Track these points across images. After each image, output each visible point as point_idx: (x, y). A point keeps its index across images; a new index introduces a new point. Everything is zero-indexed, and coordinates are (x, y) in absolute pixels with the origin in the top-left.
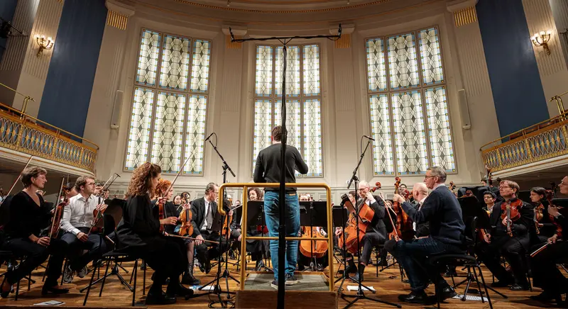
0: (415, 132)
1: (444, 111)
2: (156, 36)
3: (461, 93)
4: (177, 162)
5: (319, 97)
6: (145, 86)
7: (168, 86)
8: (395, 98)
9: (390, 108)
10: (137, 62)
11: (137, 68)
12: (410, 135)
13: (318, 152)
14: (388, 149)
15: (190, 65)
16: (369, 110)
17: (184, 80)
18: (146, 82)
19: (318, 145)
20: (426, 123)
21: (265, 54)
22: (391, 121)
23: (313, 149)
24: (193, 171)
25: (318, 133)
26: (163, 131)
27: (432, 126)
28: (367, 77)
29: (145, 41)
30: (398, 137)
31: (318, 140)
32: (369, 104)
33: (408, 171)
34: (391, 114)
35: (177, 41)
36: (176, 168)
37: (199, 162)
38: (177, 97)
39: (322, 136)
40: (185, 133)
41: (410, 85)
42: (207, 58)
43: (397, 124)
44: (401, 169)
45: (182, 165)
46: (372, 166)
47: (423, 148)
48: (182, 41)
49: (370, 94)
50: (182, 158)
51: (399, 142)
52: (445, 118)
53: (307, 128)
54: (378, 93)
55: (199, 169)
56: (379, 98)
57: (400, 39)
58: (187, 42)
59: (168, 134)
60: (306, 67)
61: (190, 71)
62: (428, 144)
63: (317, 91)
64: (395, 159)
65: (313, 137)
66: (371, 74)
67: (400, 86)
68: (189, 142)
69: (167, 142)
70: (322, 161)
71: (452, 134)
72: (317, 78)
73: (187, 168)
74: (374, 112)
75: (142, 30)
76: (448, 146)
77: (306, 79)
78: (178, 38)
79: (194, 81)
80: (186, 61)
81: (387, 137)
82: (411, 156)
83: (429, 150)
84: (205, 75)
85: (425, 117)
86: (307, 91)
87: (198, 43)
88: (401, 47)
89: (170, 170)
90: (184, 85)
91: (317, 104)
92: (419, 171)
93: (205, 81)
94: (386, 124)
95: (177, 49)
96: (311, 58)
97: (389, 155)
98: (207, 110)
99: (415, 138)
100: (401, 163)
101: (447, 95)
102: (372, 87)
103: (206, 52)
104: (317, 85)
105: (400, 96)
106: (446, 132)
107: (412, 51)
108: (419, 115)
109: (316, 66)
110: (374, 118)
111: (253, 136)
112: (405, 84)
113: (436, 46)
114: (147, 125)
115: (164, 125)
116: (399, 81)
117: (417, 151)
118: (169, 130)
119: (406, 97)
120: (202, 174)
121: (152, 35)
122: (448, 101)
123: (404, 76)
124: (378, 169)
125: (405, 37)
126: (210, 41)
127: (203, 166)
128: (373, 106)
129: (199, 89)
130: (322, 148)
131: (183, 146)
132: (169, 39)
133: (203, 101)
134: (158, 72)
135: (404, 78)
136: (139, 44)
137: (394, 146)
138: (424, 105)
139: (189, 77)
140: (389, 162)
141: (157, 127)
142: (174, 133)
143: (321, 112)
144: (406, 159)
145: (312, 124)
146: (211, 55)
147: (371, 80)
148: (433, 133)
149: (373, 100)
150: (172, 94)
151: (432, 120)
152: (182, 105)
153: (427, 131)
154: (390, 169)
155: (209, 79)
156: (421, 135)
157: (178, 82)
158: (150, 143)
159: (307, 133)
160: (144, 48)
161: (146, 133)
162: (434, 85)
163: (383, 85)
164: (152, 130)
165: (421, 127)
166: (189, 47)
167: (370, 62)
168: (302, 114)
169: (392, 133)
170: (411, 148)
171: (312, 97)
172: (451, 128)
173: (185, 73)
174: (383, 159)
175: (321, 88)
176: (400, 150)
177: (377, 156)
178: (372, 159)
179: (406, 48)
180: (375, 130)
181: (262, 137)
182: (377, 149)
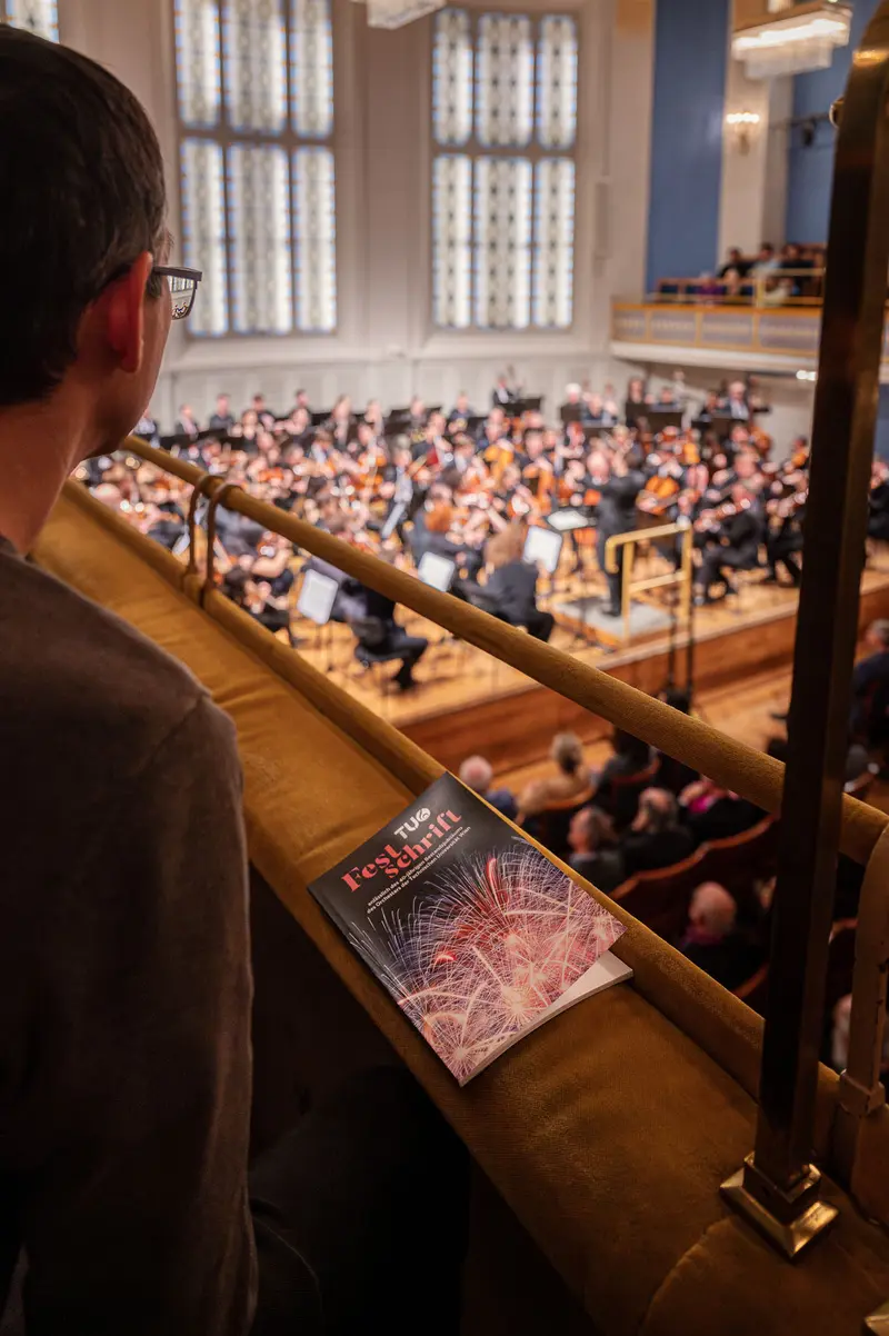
0: (511, 246)
1: (567, 210)
3: (600, 186)
8: (483, 167)
9: (474, 190)
12: (502, 251)
13: (329, 278)
14: (463, 279)
16: (432, 187)
19: (329, 262)
20: (534, 231)
22: (473, 217)
25: (328, 233)
27: (543, 237)
28: (432, 108)
30: (482, 253)
31: (328, 250)
32: (431, 173)
33: (492, 325)
34: (471, 201)
39: (338, 242)
41: (514, 142)
43: (483, 224)
44: (482, 319)
46: (432, 310)
47: (523, 279)
49: (437, 149)
51: (483, 266)
52: (567, 225)
53: (302, 221)
54: (452, 148)
56: (452, 162)
57: (505, 24)
60: (299, 56)
62: (533, 273)
63: (325, 125)
64: (473, 298)
65: (314, 242)
66: (441, 101)
67: (495, 142)
70: (337, 298)
71: (576, 258)
72: (325, 90)
74: (440, 195)
76: (565, 279)
77: (300, 91)
81: (463, 251)
82: (501, 295)
83: (533, 286)
85: (534, 218)
86: (301, 125)
88: (505, 46)
91: (326, 159)
92: (510, 325)
94: (463, 222)
96: (310, 32)
97: (463, 291)
99: (512, 259)
101: (577, 176)
102: (442, 135)
104: (325, 108)
105: (494, 164)
106: (566, 253)
107: (525, 59)
108: (523, 211)
110: (440, 208)
112: (504, 139)
113: (569, 60)
116: (494, 127)
117: (511, 286)
119: (503, 167)
122: (578, 192)
124: (441, 318)
125: (515, 23)
128: (440, 180)
130: (338, 270)
135: (504, 123)
137: (473, 272)
138: (535, 190)
140: (463, 306)
143: (336, 183)
144: (493, 300)
145: (314, 212)
147: (441, 117)
148: (543, 252)
149: (441, 165)
151: (543, 224)
154: (463, 319)
156: (523, 254)
159: (303, 234)
162: (555, 152)
163: (463, 132)
165: (523, 237)
167: (441, 70)
168: (291, 182)
169: (473, 244)
170: (501, 278)
171: (312, 142)
172: (576, 245)
174: (452, 298)
176: (483, 281)
177: (441, 292)
178: (431, 297)
179: (514, 51)
180: (441, 236)
181: (204, 240)
182: (441, 277)
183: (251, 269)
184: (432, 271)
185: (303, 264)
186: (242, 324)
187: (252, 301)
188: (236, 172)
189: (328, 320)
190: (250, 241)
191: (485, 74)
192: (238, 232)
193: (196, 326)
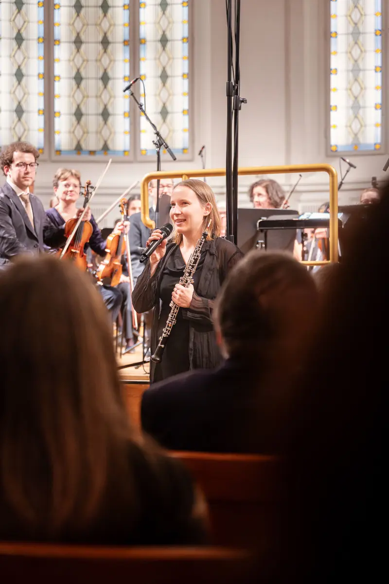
4: (121, 124)
26: (78, 42)
36: (121, 142)
37: (180, 121)
40: (134, 42)
45: (135, 132)
55: (180, 139)
59: (91, 49)
68: (148, 67)
69: (91, 72)
89: (106, 148)
111: (326, 35)
114: (35, 30)
115: (78, 25)
118: (92, 36)
127: (191, 130)
131: (134, 79)
141: (62, 31)
142: (105, 42)
158: (49, 77)
161: (35, 50)
164: (49, 41)
193: (339, 138)
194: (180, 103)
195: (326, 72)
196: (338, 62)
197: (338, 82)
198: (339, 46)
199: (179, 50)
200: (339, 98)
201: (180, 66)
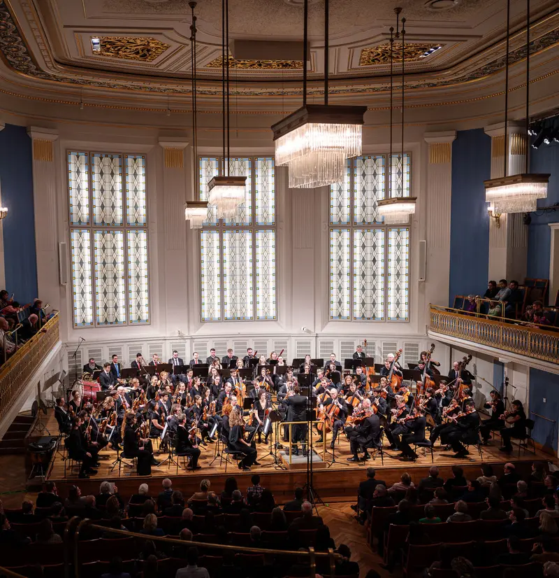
0: (374, 275)
1: (405, 256)
2: (83, 158)
3: (422, 244)
4: (122, 311)
5: (274, 227)
6: (81, 226)
7: (103, 222)
9: (352, 246)
10: (68, 197)
11: (69, 205)
12: (369, 278)
13: (272, 292)
14: (346, 292)
15: (124, 191)
16: (329, 246)
17: (119, 212)
18: (80, 221)
19: (272, 285)
20: (386, 267)
21: (209, 169)
22: (352, 261)
23: (266, 289)
24: (139, 319)
25: (272, 271)
26: (105, 278)
27: (392, 270)
28: (329, 206)
29: (72, 167)
30: (357, 279)
31: (272, 278)
32: (329, 239)
33: (363, 317)
34: (352, 253)
35: (106, 160)
36: (122, 318)
37: (145, 309)
38: (114, 235)
39: (276, 274)
40: (126, 277)
41: (375, 221)
42: (142, 179)
43: (357, 265)
44: (357, 314)
46: (329, 309)
47: (380, 293)
48: (112, 159)
49: (332, 227)
50: (127, 306)
51: (357, 285)
52: (405, 264)
53: (259, 265)
54: (340, 227)
55: (145, 316)
56: (340, 233)
57: (369, 162)
58: (117, 161)
59: (110, 281)
60: (259, 187)
61: (124, 199)
62: (386, 289)
63: (271, 220)
64: (352, 303)
65: (266, 275)
66: (334, 202)
67: (364, 221)
68: (132, 288)
69: (110, 290)
70: (276, 302)
71: (410, 282)
72: (272, 203)
73: (133, 317)
74: (334, 250)
75: (68, 152)
76: (404, 293)
77: (259, 203)
78: (107, 156)
79: (130, 211)
80: (119, 187)
81: (346, 278)
82: (368, 301)
83: (386, 296)
84: (142, 203)
85: (386, 261)
86: (260, 220)
87: (130, 160)
88: (369, 172)
89: (116, 321)
90: (119, 218)
91: (271, 235)
92: (374, 317)
93: (143, 211)
94: (346, 264)
95: (107, 171)
96: (265, 176)
97: (346, 299)
98: (148, 248)
99: (374, 282)
100: (357, 307)
101: (410, 238)
102: (334, 219)
103: (141, 172)
104: (271, 211)
105: (363, 233)
106: (405, 278)
107: (381, 178)
108: (380, 257)
109: (271, 187)
110: (334, 256)
111: (200, 276)
112: (369, 219)
113: (406, 177)
114: (88, 273)
115: (105, 271)
116: (364, 215)
117: (374, 297)
118: (110, 276)
119: (369, 234)
120: (149, 322)
121: (78, 157)
122: (410, 246)
123: (369, 209)
124: (334, 313)
125: (375, 160)
126: (144, 157)
127: (149, 312)
128: (334, 242)
129: (137, 222)
130: (276, 288)
131: (127, 292)
132: (96, 159)
133: (143, 235)
134: (91, 206)
135: (369, 212)
136: (67, 172)
137: (352, 289)
138: (386, 246)
139: (125, 207)
140: (346, 306)
141: (98, 274)
142: (115, 278)
143: (276, 247)
144: (363, 304)
145: (265, 261)
146: (146, 175)
147: (334, 211)
148: (392, 279)
149: (334, 234)
150: (109, 232)
151: (392, 264)
152: (120, 244)
153: (386, 275)
154: (346, 313)
155: (147, 207)
156: (381, 279)
157: (113, 215)
158: (94, 293)
159: (259, 271)
160: (72, 176)
161: (88, 283)
162: (399, 227)
163: (346, 218)
164: (93, 278)
165: (380, 271)
166: (120, 166)
168: (254, 247)
169: (352, 274)
170: (369, 292)
171: (265, 227)
172: (410, 275)
173: (119, 203)
174: (340, 303)
175: (276, 215)
176: (357, 293)
177: (334, 299)
178: (329, 302)
179: (375, 174)
180: (334, 270)
181: (210, 276)
182: (334, 292)
183: (233, 289)
184: (329, 288)
185: (260, 285)
186: (228, 315)
187: (234, 303)
188: (226, 244)
189: (272, 314)
190: (233, 275)
191: (358, 187)
192: (227, 271)
193: (205, 315)
194: (145, 302)
195: (200, 290)
196: (205, 286)
197: (205, 294)
198: (205, 279)
199: (144, 281)
200: (205, 300)
201: (144, 287)
